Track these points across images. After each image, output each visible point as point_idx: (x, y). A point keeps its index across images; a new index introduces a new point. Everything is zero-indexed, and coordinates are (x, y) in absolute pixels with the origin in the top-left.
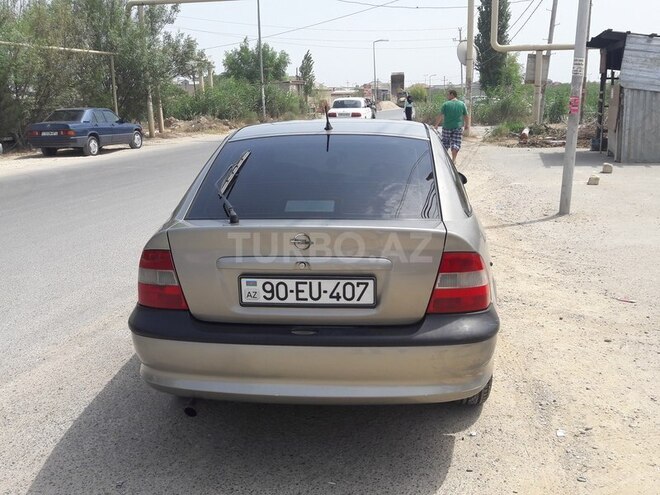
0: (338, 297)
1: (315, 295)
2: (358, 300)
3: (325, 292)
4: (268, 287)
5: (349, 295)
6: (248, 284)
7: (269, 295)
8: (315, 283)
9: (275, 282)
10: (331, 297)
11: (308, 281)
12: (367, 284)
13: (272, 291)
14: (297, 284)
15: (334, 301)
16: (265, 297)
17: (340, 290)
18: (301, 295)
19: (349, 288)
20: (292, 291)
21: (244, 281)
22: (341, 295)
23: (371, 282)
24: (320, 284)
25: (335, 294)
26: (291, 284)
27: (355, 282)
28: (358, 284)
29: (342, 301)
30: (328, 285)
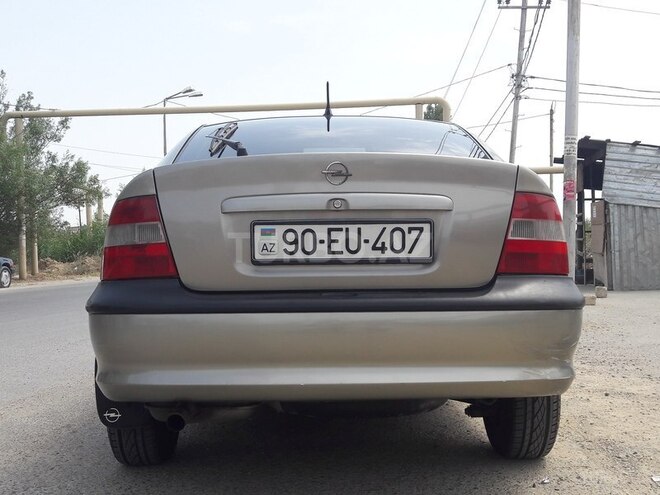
0: (383, 249)
1: (353, 247)
2: (410, 252)
3: (366, 241)
4: (291, 237)
5: (398, 245)
6: (264, 233)
7: (291, 248)
8: (353, 229)
9: (299, 229)
10: (374, 248)
11: (344, 227)
12: (421, 230)
13: (295, 242)
14: (330, 231)
15: (377, 254)
16: (285, 250)
17: (386, 238)
18: (335, 247)
19: (397, 236)
20: (322, 242)
21: (258, 229)
22: (387, 245)
23: (426, 227)
24: (359, 230)
25: (379, 245)
26: (321, 232)
27: (405, 227)
28: (410, 230)
29: (389, 254)
30: (371, 232)
